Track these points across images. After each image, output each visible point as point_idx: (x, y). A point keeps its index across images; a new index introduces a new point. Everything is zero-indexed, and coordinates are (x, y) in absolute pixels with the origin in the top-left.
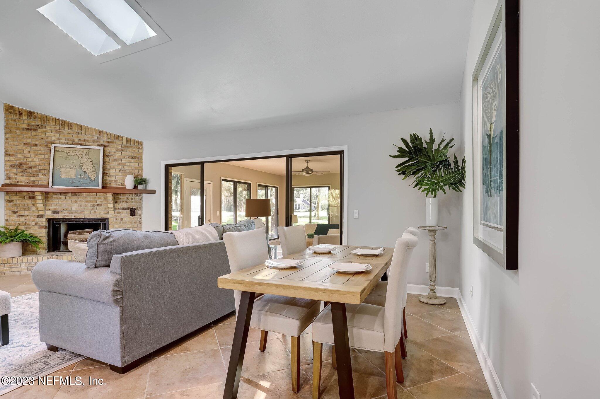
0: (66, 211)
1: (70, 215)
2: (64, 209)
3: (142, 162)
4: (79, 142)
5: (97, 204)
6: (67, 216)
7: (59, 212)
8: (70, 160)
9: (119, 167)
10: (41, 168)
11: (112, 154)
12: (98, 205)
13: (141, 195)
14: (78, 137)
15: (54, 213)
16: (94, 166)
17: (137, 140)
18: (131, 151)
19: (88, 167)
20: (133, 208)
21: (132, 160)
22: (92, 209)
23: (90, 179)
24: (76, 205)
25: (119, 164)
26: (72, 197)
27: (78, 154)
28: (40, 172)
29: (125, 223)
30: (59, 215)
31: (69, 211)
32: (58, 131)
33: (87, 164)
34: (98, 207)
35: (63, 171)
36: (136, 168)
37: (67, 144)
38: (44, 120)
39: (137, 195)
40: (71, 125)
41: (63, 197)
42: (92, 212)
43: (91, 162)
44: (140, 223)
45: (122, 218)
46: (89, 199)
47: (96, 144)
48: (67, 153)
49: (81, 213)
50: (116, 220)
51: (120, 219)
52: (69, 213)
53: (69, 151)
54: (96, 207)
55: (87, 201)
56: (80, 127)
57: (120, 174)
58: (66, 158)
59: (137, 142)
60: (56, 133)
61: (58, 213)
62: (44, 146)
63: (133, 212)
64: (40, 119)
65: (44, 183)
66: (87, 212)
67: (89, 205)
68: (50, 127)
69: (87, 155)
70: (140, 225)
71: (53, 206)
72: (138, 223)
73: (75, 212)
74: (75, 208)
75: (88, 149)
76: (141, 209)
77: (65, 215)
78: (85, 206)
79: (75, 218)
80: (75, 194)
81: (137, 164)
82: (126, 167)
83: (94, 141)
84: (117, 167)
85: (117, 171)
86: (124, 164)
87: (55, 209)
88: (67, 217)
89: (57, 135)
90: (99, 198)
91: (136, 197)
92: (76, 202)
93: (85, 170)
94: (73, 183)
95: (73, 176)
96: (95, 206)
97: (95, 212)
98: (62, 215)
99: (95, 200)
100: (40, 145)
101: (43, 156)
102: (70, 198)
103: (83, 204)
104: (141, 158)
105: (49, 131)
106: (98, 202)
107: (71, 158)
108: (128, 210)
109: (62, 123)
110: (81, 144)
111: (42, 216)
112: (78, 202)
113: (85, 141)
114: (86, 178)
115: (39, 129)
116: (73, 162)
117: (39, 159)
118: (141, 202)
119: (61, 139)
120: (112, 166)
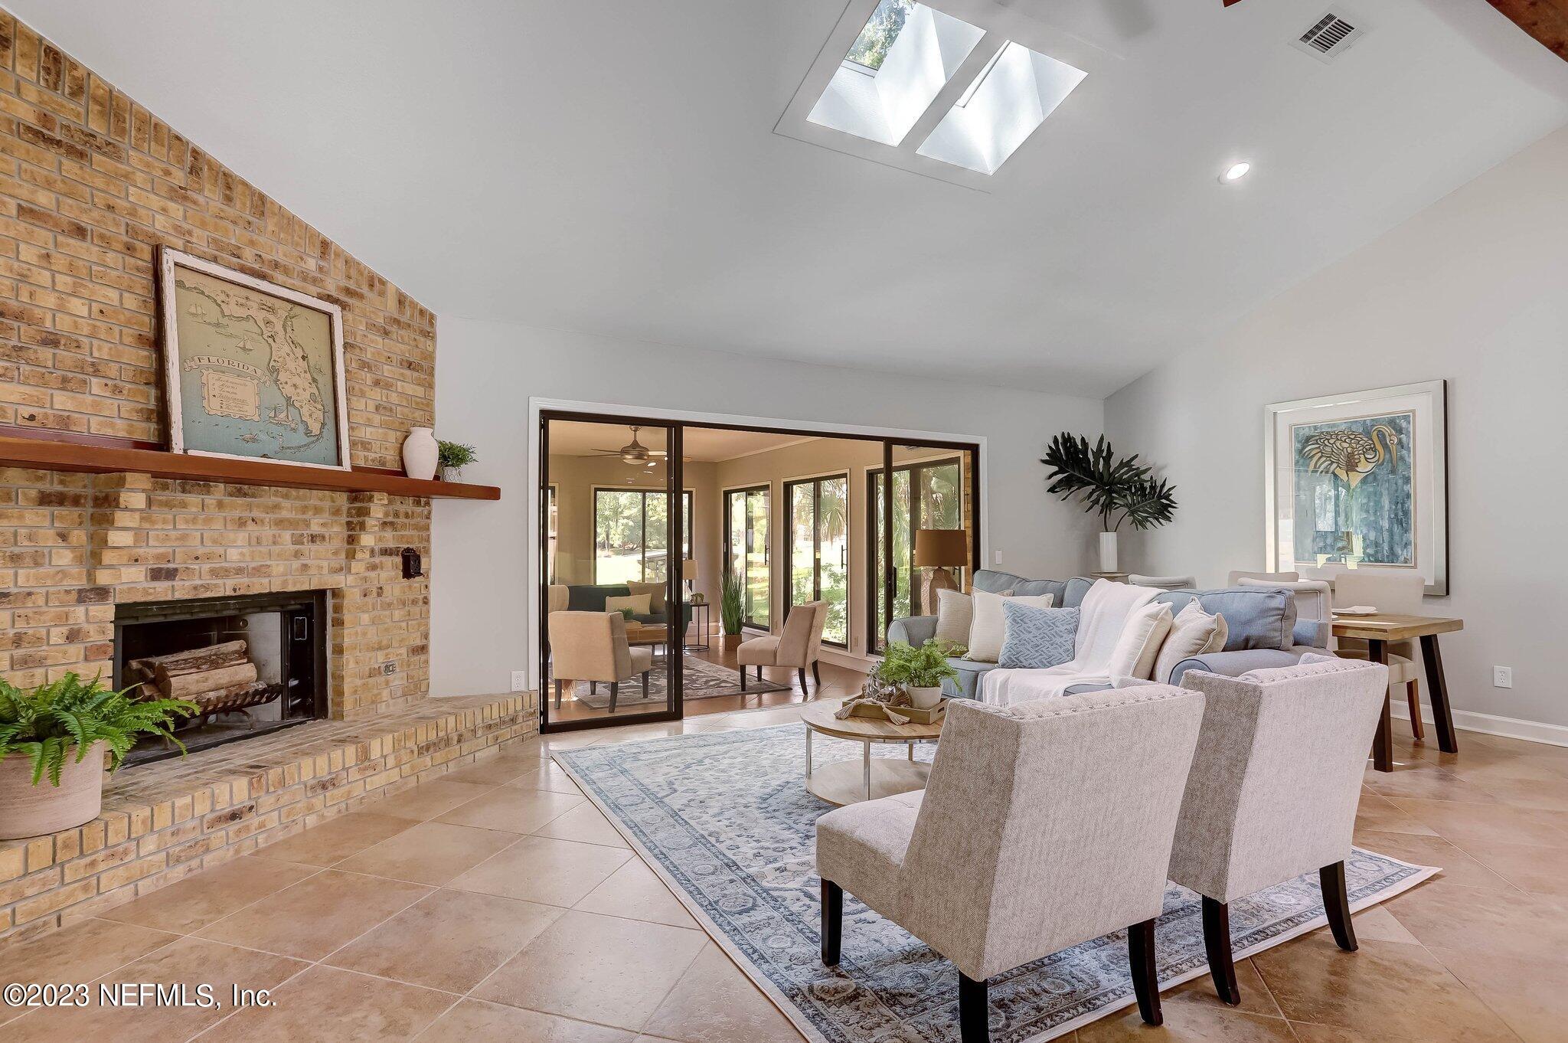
0: (206, 567)
1: (220, 582)
2: (197, 558)
3: (431, 386)
4: (256, 266)
5: (312, 535)
6: (206, 588)
7: (176, 570)
8: (231, 335)
9: (377, 394)
10: (102, 352)
11: (358, 339)
12: (313, 538)
13: (428, 504)
14: (252, 243)
15: (156, 575)
16: (314, 380)
17: (424, 305)
18: (406, 339)
19: (296, 380)
20: (408, 550)
21: (408, 372)
22: (297, 555)
23: (308, 432)
24: (241, 537)
25: (377, 383)
26: (227, 500)
27: (260, 316)
28: (96, 373)
29: (389, 605)
30: (177, 583)
31: (218, 565)
32: (179, 194)
33: (291, 365)
34: (314, 547)
35: (214, 382)
36: (417, 403)
37: (215, 260)
38: (119, 118)
39: (418, 503)
40: (228, 183)
41: (193, 499)
42: (296, 564)
43: (304, 358)
44: (426, 601)
45: (381, 588)
46: (285, 514)
47: (314, 290)
48: (219, 306)
49: (258, 571)
50: (365, 595)
51: (375, 590)
52: (214, 573)
53: (223, 297)
54: (307, 547)
55: (280, 523)
56: (261, 203)
57: (377, 419)
58: (218, 325)
59: (422, 312)
60: (171, 199)
61: (171, 574)
62: (119, 247)
63: (411, 564)
64: (101, 104)
65: (112, 425)
66: (278, 568)
67: (287, 536)
68: (148, 165)
69: (289, 329)
70: (424, 608)
71: (151, 543)
72: (421, 603)
73: (239, 571)
74: (237, 550)
75: (290, 306)
76: (427, 551)
77: (202, 586)
78: (274, 543)
79: (238, 593)
80: (239, 490)
81: (420, 391)
82: (394, 398)
83: (304, 277)
84: (370, 393)
85: (371, 408)
86: (388, 386)
87: (158, 557)
88: (209, 595)
89: (176, 209)
90: (318, 510)
91: (419, 509)
92: (241, 523)
93: (288, 390)
94: (254, 440)
95: (250, 411)
96: (305, 540)
97: (305, 567)
98: (187, 583)
99: (304, 517)
100: (102, 237)
101: (114, 295)
102: (220, 505)
103: (267, 532)
104: (431, 372)
105: (139, 177)
106: (315, 528)
107: (235, 328)
108: (398, 555)
109: (197, 163)
110: (263, 276)
111: (102, 593)
112: (251, 526)
113: (276, 265)
114: (293, 426)
115: (97, 157)
116: (244, 349)
117: (95, 307)
118: (427, 528)
119: (190, 233)
120: (357, 387)
